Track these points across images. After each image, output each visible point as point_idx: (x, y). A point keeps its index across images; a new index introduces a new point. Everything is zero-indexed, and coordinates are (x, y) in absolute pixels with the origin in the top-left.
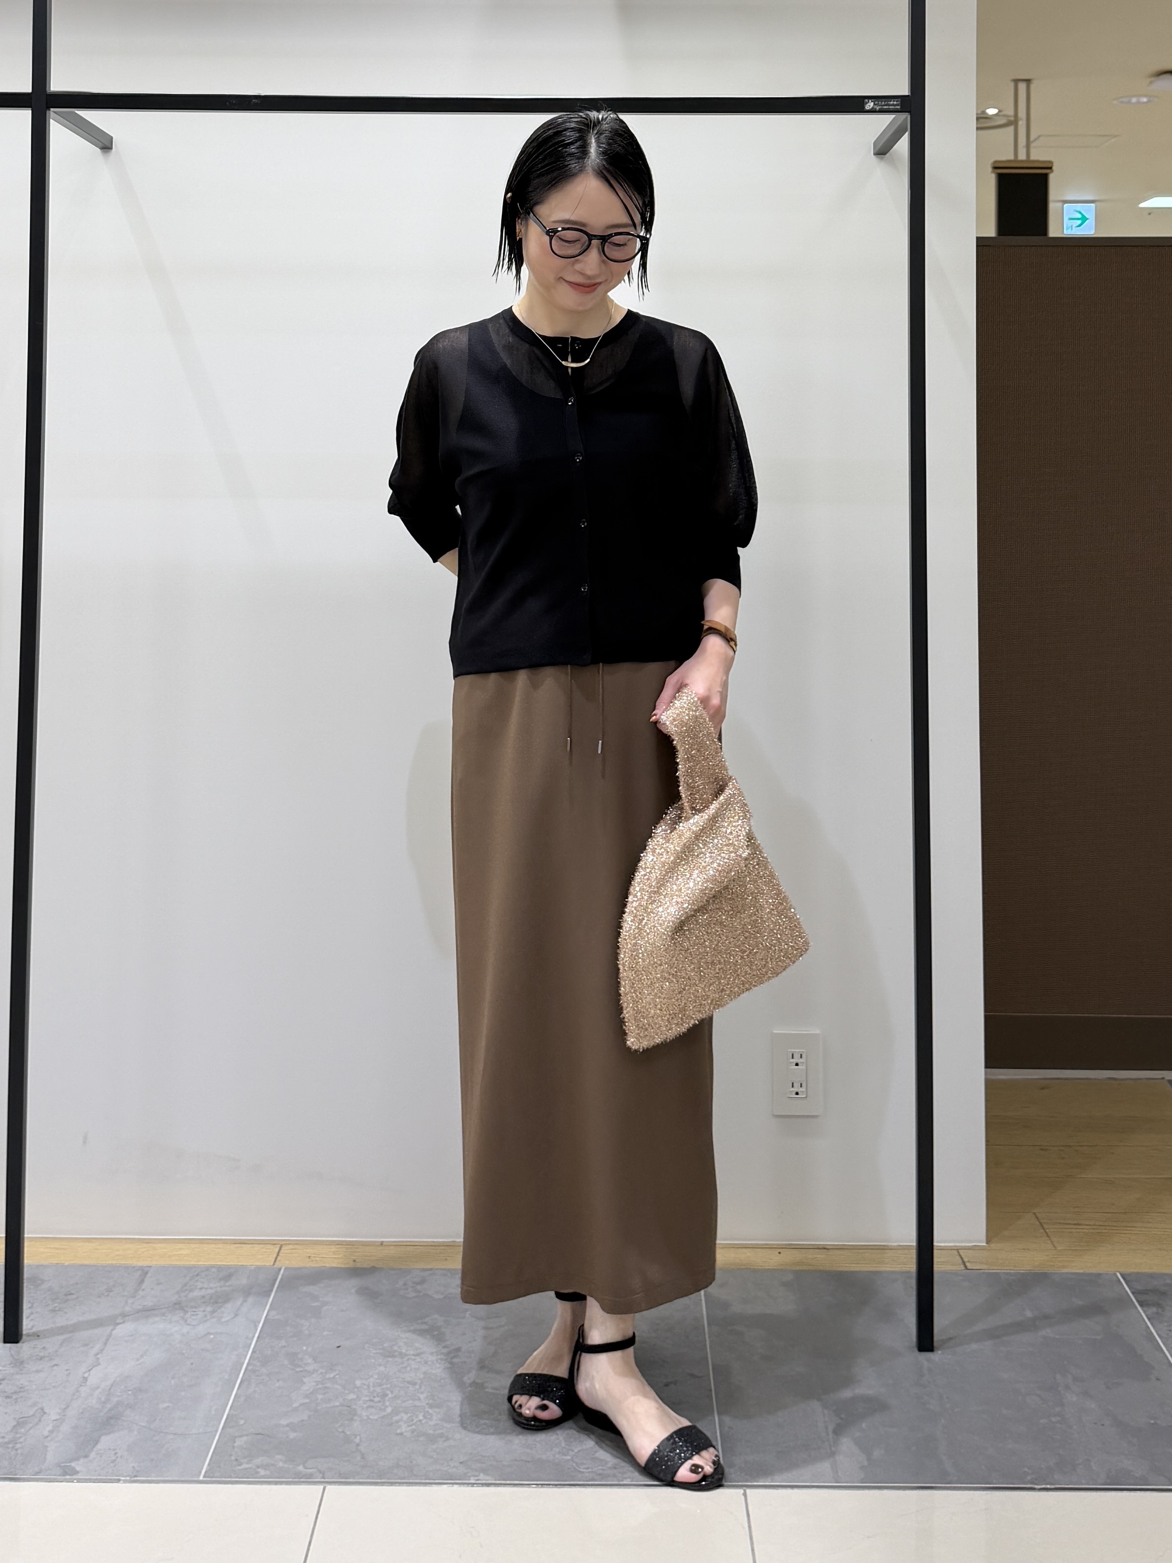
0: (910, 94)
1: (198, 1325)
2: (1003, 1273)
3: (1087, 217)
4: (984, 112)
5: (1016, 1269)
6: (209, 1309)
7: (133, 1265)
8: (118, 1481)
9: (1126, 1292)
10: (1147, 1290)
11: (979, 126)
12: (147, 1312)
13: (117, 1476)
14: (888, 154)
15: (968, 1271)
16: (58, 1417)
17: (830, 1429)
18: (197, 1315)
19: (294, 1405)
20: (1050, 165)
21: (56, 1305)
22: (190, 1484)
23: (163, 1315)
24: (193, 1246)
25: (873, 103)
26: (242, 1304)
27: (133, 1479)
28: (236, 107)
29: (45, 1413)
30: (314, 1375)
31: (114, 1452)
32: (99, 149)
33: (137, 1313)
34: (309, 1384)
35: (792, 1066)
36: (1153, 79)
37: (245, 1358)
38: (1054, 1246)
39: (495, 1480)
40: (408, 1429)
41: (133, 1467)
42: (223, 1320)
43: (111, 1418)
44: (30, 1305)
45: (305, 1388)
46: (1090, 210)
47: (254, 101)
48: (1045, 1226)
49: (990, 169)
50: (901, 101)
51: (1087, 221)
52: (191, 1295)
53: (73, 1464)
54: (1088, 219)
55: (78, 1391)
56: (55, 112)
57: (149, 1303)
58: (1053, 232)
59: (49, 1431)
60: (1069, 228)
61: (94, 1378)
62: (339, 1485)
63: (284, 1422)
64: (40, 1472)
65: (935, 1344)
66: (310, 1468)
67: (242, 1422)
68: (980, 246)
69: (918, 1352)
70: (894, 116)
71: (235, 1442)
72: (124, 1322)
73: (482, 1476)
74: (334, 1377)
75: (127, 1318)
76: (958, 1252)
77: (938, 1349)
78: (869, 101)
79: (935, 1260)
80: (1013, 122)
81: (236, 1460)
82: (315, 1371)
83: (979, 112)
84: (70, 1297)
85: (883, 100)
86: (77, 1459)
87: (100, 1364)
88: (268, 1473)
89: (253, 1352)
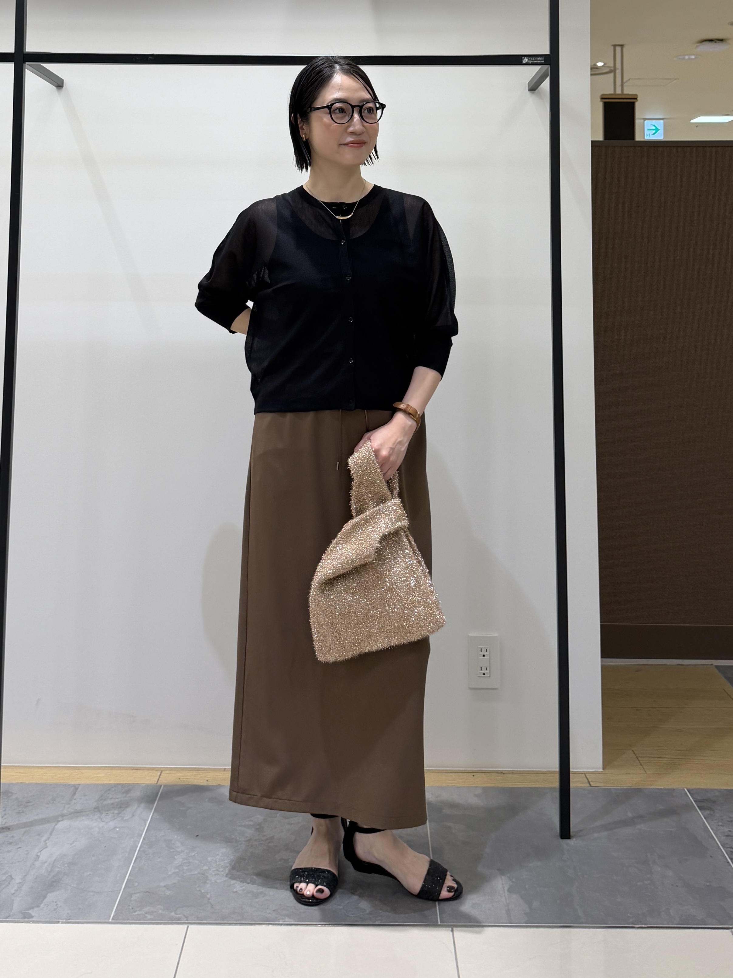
0: (550, 54)
1: (109, 821)
2: (614, 789)
3: (659, 128)
4: (595, 65)
5: (621, 786)
6: (116, 812)
7: (69, 783)
8: (58, 922)
9: (691, 801)
10: (703, 799)
11: (593, 73)
12: (77, 814)
13: (57, 919)
14: (536, 90)
15: (592, 787)
16: (21, 881)
17: (506, 888)
18: (109, 815)
19: (169, 873)
20: (636, 97)
21: (20, 809)
22: (103, 924)
23: (88, 815)
24: (106, 771)
25: (527, 59)
26: (137, 809)
27: (67, 921)
28: (139, 62)
29: (13, 878)
30: (182, 854)
31: (56, 904)
32: (55, 87)
33: (71, 814)
34: (179, 860)
35: (480, 657)
36: (698, 44)
37: (139, 843)
38: (645, 772)
39: (295, 922)
40: (241, 889)
41: (68, 913)
42: (125, 819)
43: (53, 882)
44: (4, 809)
45: (176, 862)
46: (660, 124)
47: (150, 58)
48: (640, 759)
49: (599, 99)
50: (545, 58)
51: (659, 131)
52: (105, 803)
53: (30, 911)
54: (659, 130)
55: (33, 865)
56: (28, 64)
57: (78, 807)
58: (638, 138)
59: (15, 890)
60: (648, 135)
61: (44, 856)
62: (197, 925)
63: (162, 884)
64: (9, 917)
65: (572, 834)
66: (179, 914)
67: (136, 884)
68: (594, 146)
69: (562, 840)
70: (540, 67)
71: (132, 897)
72: (62, 820)
73: (287, 919)
74: (194, 855)
75: (64, 817)
76: (585, 775)
77: (574, 837)
78: (525, 58)
79: (571, 780)
80: (613, 71)
81: (133, 909)
82: (182, 851)
83: (592, 65)
84: (29, 804)
85: (534, 57)
86: (32, 908)
87: (47, 847)
88: (152, 917)
89: (144, 839)
